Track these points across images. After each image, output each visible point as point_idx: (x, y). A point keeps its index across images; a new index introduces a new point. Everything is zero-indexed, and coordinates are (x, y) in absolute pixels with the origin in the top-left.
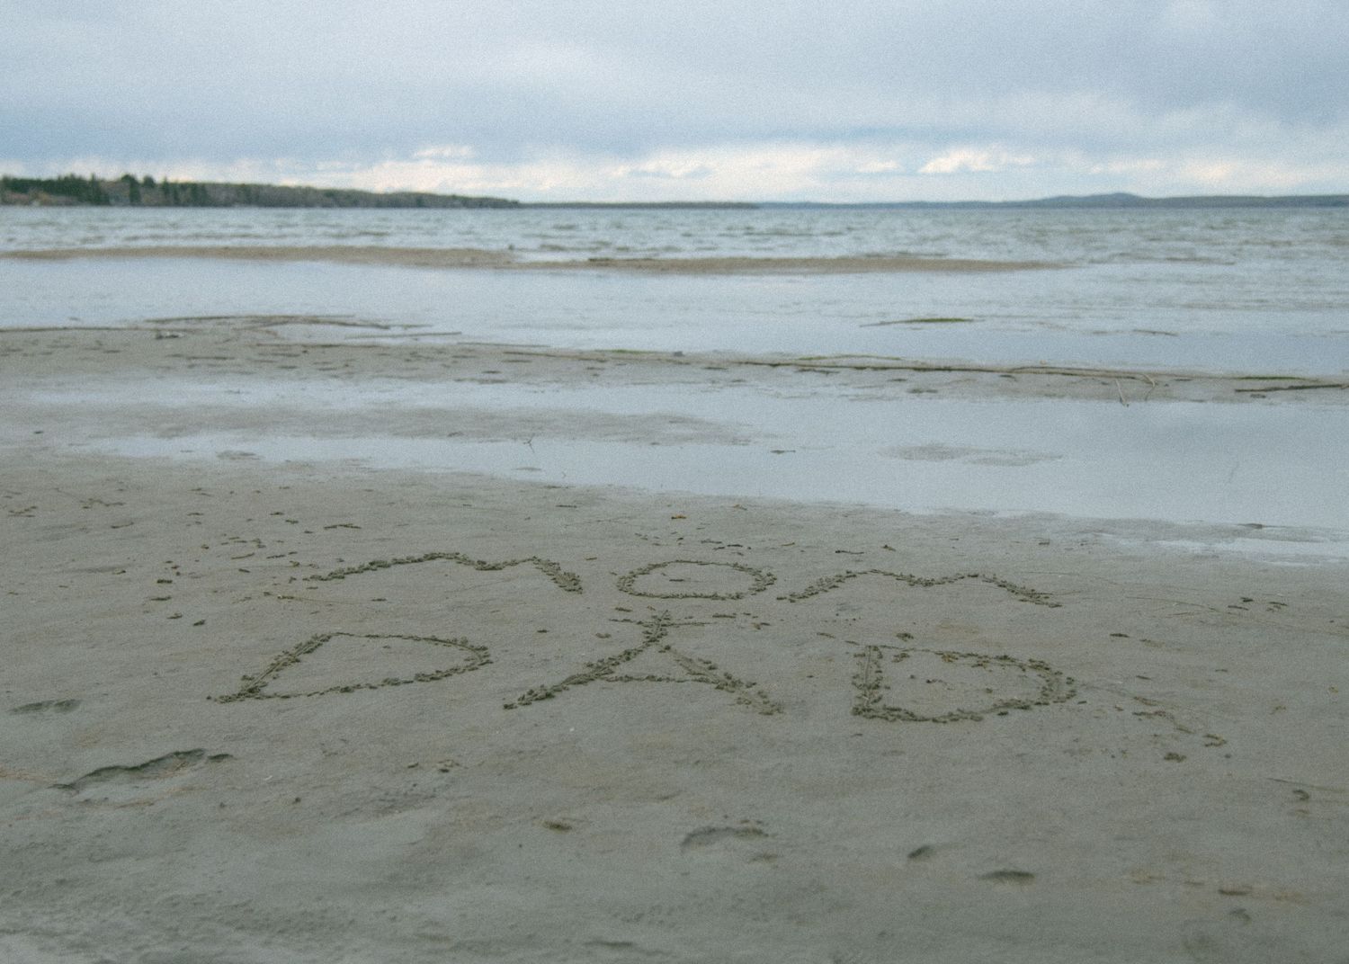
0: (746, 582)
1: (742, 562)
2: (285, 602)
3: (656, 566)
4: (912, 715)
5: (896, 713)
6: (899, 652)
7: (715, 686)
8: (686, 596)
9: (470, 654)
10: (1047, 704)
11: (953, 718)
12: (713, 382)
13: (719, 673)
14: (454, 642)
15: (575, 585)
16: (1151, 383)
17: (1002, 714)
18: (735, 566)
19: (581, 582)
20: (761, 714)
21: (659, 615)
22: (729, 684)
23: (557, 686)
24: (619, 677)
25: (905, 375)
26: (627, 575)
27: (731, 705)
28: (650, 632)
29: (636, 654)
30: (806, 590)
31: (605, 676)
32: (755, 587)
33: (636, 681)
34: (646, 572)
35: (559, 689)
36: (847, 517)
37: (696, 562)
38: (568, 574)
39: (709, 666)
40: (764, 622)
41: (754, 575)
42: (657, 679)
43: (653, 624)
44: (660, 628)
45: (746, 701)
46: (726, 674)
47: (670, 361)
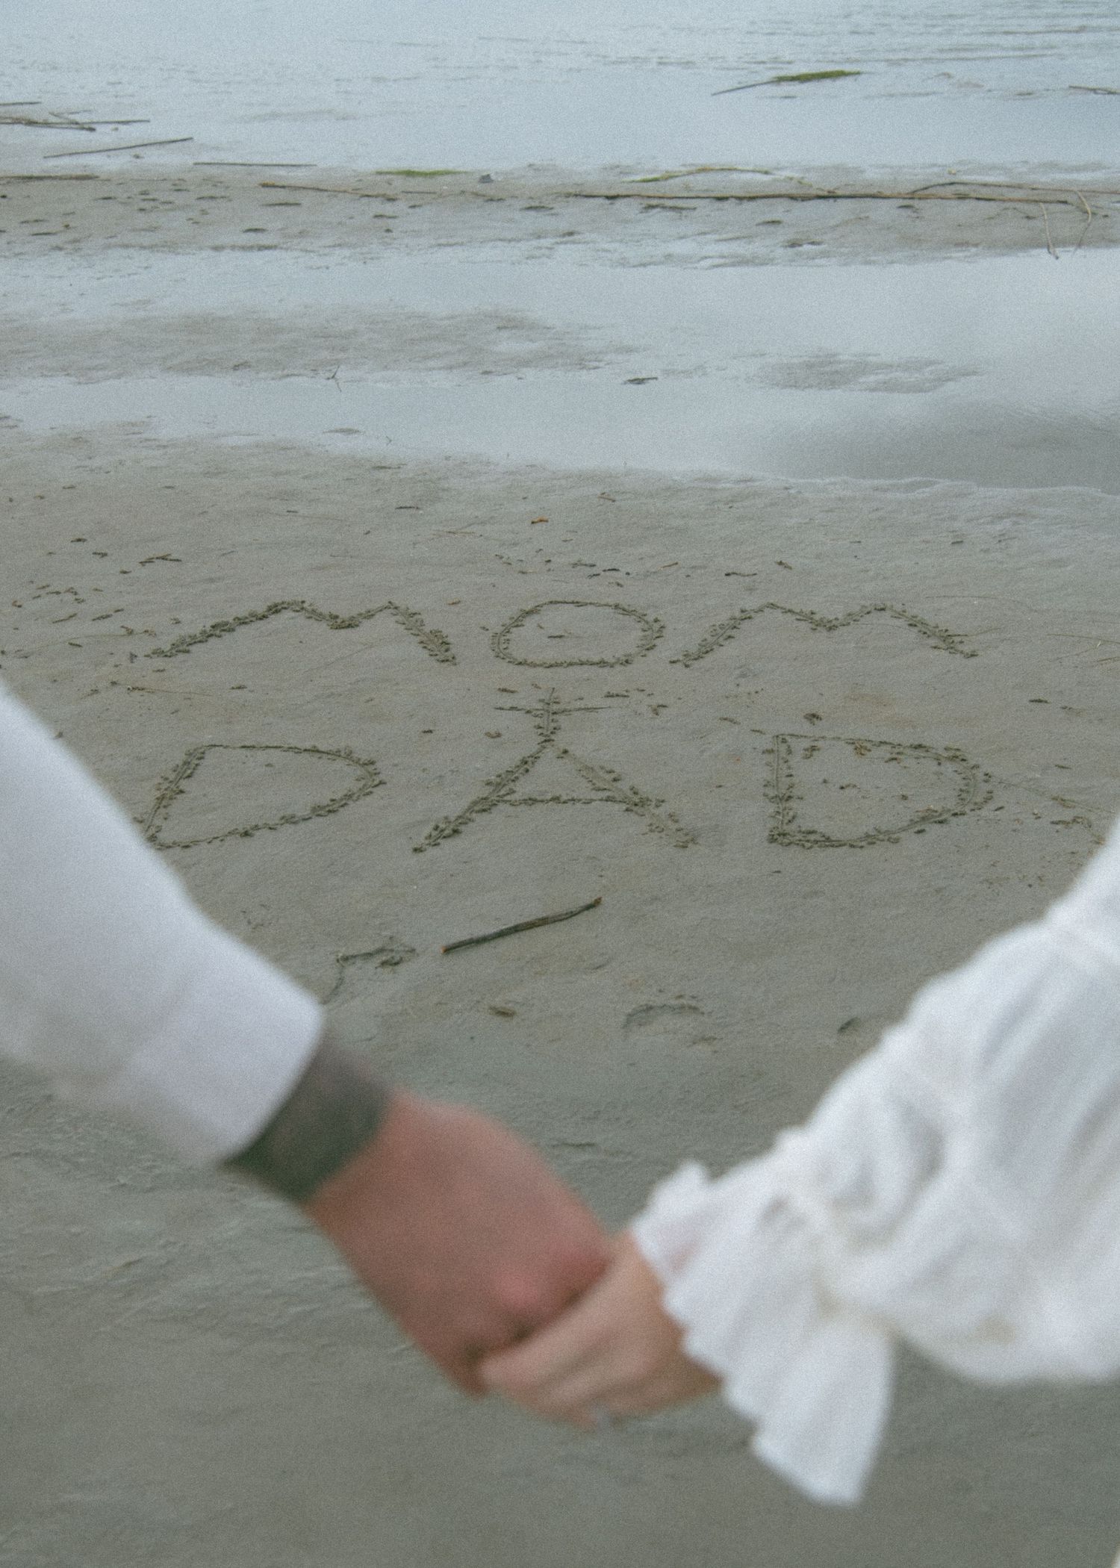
0: (631, 638)
1: (624, 602)
2: (136, 693)
3: (529, 613)
4: (828, 839)
5: (812, 837)
6: (807, 744)
7: (624, 807)
8: (571, 664)
9: (360, 771)
10: (963, 814)
11: (870, 839)
12: (539, 237)
13: (624, 786)
14: (336, 754)
15: (447, 650)
16: (1086, 212)
17: (919, 832)
18: (617, 606)
19: (451, 646)
20: (675, 846)
21: (546, 696)
22: (636, 803)
23: (460, 817)
24: (521, 798)
25: (778, 210)
26: (499, 629)
27: (643, 834)
28: (541, 725)
29: (533, 763)
30: (699, 645)
31: (506, 798)
32: (643, 642)
33: (541, 804)
34: (520, 623)
35: (464, 820)
36: (731, 507)
37: (573, 603)
38: (436, 633)
39: (613, 776)
40: (661, 702)
41: (639, 622)
42: (562, 801)
43: (542, 712)
44: (551, 718)
45: (657, 827)
46: (632, 789)
47: (477, 195)
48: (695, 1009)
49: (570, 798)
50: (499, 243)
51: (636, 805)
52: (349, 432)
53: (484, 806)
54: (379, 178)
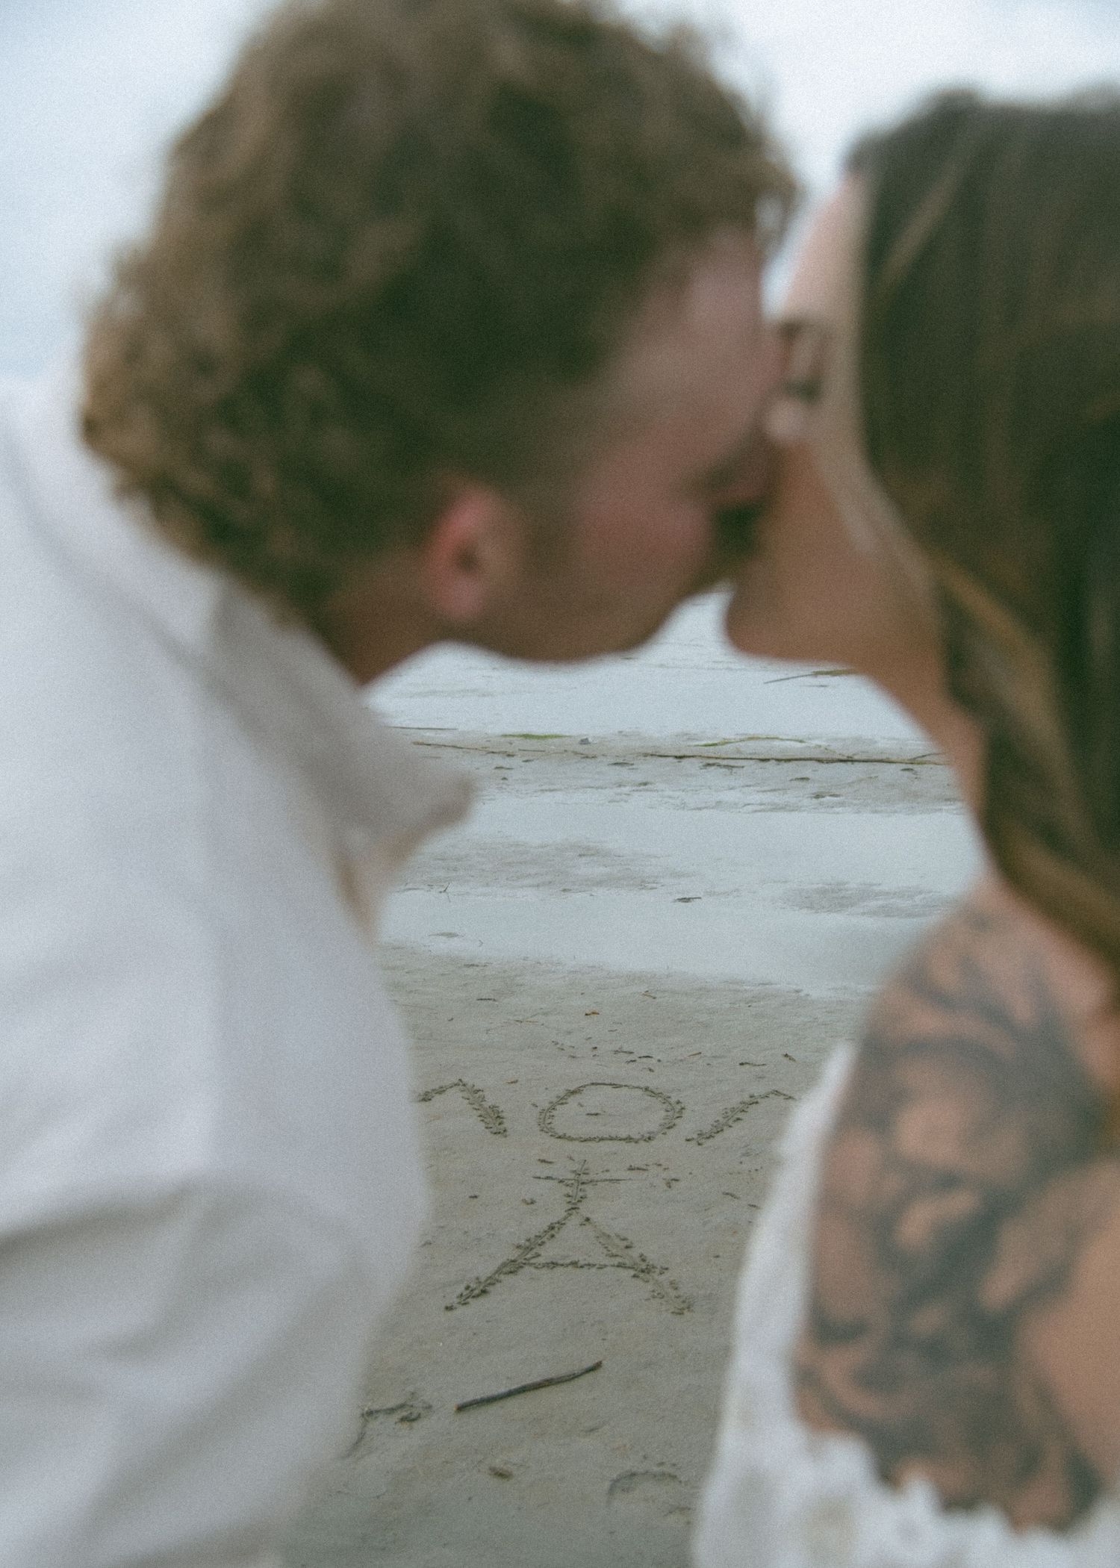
0: (658, 1116)
1: (653, 1084)
3: (573, 1092)
7: (632, 1273)
8: (602, 1139)
12: (620, 786)
13: (635, 1253)
15: (500, 1124)
18: (647, 1089)
19: (504, 1120)
20: (673, 1313)
21: (576, 1167)
22: (644, 1270)
23: (490, 1277)
24: (544, 1262)
25: (808, 770)
26: (547, 1105)
27: (646, 1300)
28: (571, 1194)
29: (559, 1229)
30: (712, 1125)
31: (532, 1261)
32: (667, 1121)
33: (561, 1268)
34: (564, 1101)
35: (492, 1281)
36: (749, 1006)
37: (610, 1084)
38: (493, 1108)
39: (625, 1243)
40: (673, 1177)
41: (664, 1103)
42: (579, 1265)
43: (573, 1181)
44: (580, 1187)
45: (658, 1294)
46: (641, 1255)
47: (576, 753)
48: (674, 1477)
49: (586, 1262)
50: (589, 790)
51: (643, 1271)
52: (451, 935)
53: (512, 1267)
54: (503, 740)
